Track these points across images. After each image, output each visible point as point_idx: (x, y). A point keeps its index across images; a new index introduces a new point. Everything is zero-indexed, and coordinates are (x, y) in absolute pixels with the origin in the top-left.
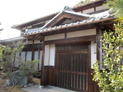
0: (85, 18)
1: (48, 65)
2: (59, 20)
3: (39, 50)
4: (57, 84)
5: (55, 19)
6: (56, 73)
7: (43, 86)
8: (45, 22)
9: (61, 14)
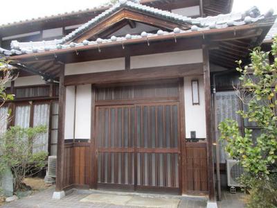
0: (180, 24)
1: (72, 138)
2: (109, 24)
3: (31, 103)
4: (99, 182)
5: (100, 19)
6: (97, 156)
7: (63, 192)
8: (42, 33)
9: (117, 9)
